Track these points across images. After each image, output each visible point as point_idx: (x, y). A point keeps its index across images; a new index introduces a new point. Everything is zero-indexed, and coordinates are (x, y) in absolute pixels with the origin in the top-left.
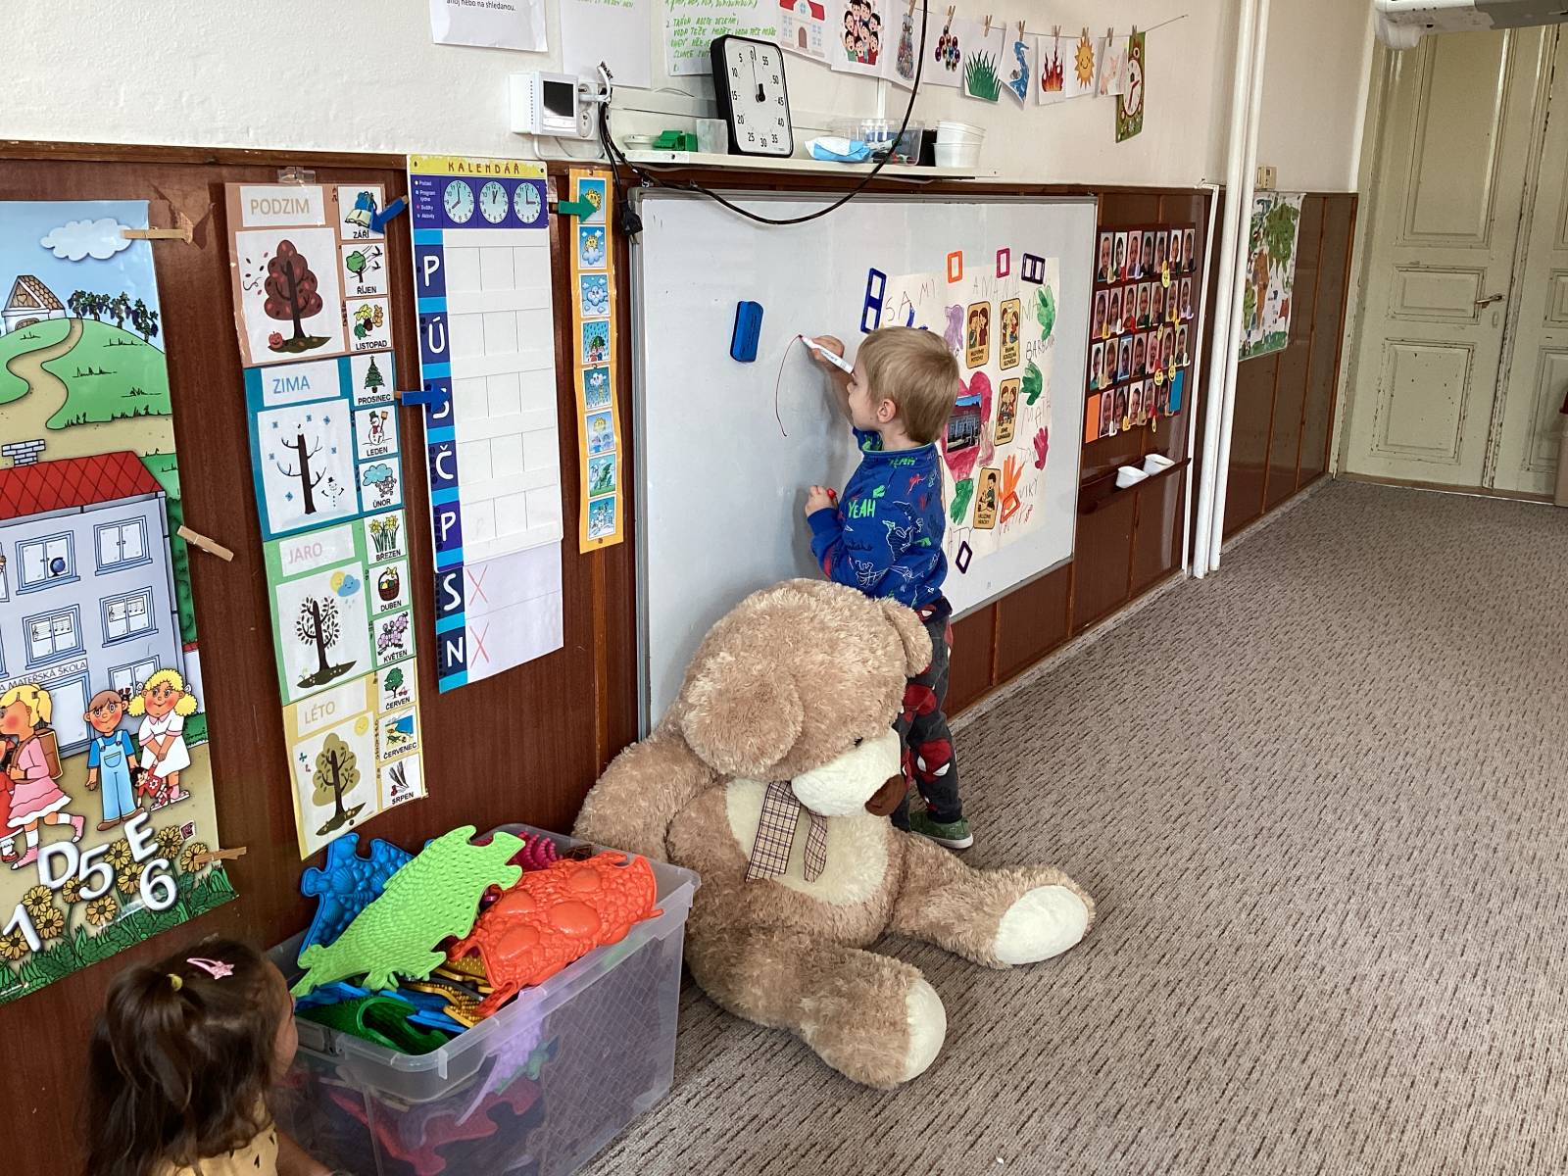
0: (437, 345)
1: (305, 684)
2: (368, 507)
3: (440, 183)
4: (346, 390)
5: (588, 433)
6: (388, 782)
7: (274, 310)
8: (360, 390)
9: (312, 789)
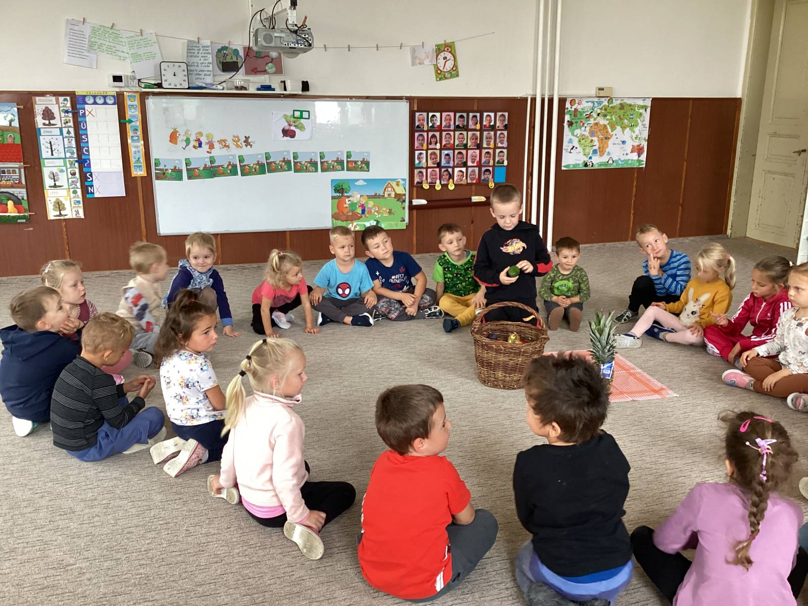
0: (84, 127)
1: (50, 187)
2: (67, 156)
3: (84, 96)
4: (62, 134)
5: (132, 150)
6: (74, 213)
7: (44, 118)
8: (65, 134)
9: (53, 207)
